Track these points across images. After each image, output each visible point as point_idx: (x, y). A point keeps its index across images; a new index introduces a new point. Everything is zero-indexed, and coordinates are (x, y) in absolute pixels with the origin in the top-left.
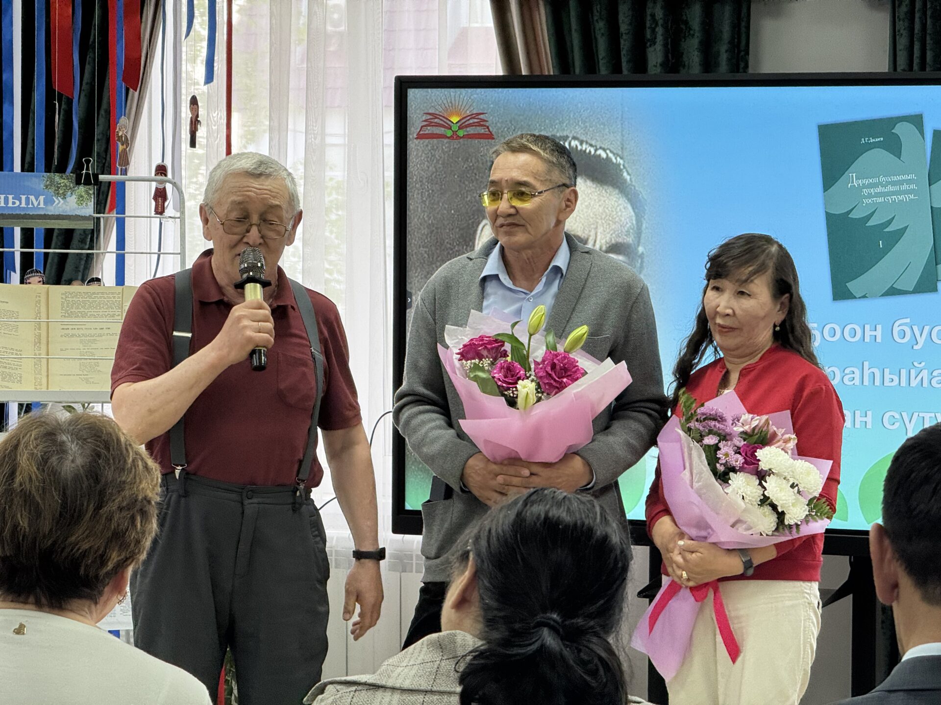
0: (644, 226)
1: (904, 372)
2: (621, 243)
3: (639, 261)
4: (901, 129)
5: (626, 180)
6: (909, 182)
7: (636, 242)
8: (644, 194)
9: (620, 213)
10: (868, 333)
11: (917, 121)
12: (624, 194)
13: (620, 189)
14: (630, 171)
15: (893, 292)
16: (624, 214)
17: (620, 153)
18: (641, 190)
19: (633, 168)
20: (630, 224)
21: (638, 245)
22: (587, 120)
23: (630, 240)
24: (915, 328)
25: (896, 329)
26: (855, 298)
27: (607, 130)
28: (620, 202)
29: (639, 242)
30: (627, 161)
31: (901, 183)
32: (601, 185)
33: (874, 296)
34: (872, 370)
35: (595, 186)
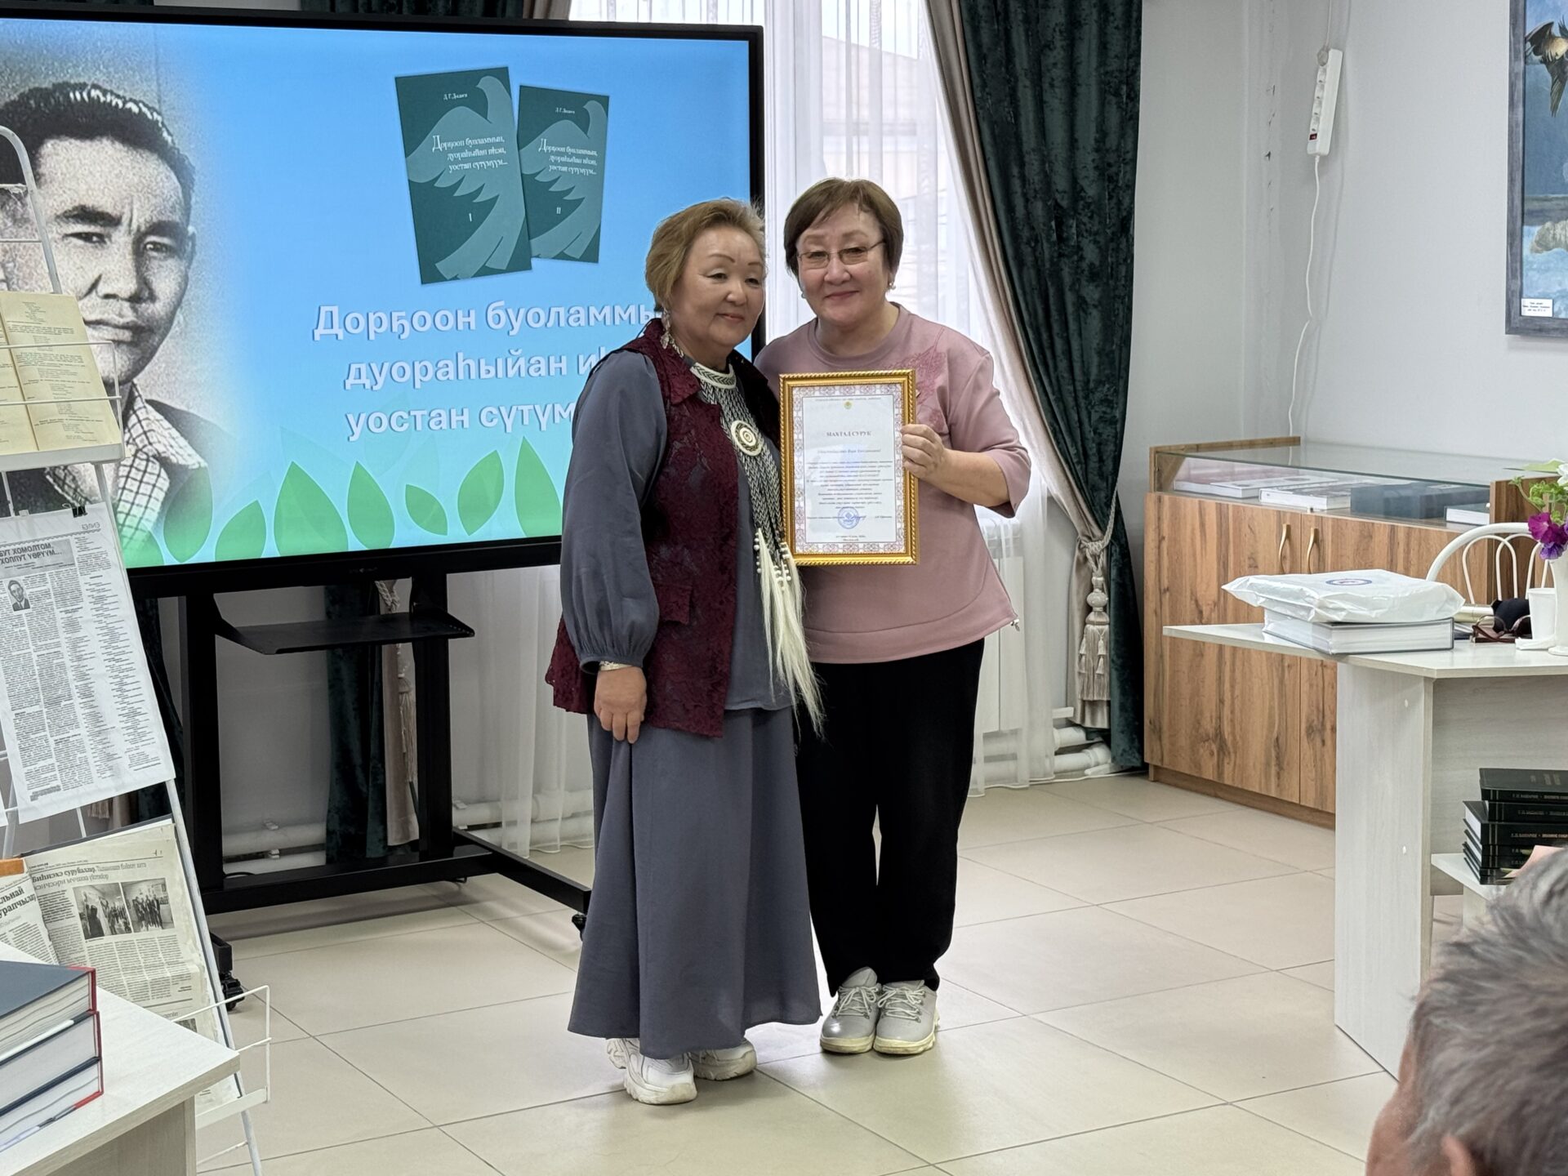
0: (193, 200)
1: (500, 362)
2: (164, 222)
3: (190, 244)
4: (486, 84)
5: (167, 142)
6: (497, 145)
7: (184, 221)
8: (192, 159)
9: (161, 184)
10: (461, 319)
11: (502, 74)
12: (166, 159)
13: (159, 155)
14: (171, 130)
15: (485, 271)
16: (167, 184)
17: (157, 107)
18: (186, 154)
19: (176, 126)
20: (175, 198)
21: (187, 225)
22: (111, 63)
23: (176, 218)
24: (510, 311)
25: (490, 314)
26: (446, 280)
27: (138, 77)
28: (160, 170)
29: (188, 221)
30: (166, 117)
31: (488, 146)
32: (135, 149)
33: (466, 277)
34: (467, 361)
35: (126, 149)
